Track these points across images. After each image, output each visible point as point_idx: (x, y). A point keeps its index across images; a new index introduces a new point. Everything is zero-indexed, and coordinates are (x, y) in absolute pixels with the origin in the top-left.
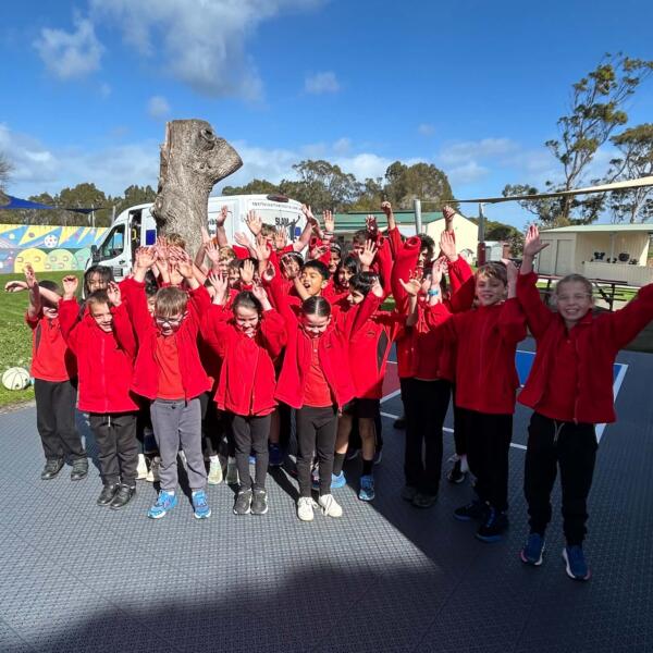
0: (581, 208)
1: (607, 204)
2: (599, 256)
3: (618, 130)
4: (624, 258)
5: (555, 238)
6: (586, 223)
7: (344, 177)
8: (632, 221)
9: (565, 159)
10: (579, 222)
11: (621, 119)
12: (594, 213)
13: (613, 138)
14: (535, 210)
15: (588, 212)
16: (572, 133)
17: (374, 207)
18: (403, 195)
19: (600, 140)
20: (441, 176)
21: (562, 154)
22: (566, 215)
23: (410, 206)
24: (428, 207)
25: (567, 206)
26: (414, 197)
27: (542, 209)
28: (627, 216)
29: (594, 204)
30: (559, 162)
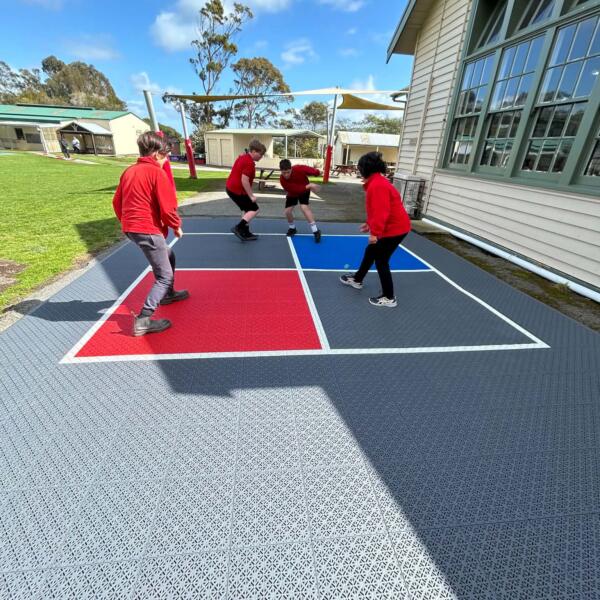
0: (218, 116)
5: (218, 138)
6: (222, 127)
9: (202, 77)
10: (218, 127)
11: (234, 49)
12: (226, 121)
13: (232, 66)
15: (223, 120)
16: (203, 54)
17: (42, 100)
18: (70, 92)
19: (223, 63)
20: (102, 78)
21: (199, 71)
22: (210, 121)
23: (81, 103)
24: (99, 106)
25: (209, 114)
26: (83, 95)
27: (193, 116)
28: (246, 124)
29: (225, 114)
30: (199, 78)
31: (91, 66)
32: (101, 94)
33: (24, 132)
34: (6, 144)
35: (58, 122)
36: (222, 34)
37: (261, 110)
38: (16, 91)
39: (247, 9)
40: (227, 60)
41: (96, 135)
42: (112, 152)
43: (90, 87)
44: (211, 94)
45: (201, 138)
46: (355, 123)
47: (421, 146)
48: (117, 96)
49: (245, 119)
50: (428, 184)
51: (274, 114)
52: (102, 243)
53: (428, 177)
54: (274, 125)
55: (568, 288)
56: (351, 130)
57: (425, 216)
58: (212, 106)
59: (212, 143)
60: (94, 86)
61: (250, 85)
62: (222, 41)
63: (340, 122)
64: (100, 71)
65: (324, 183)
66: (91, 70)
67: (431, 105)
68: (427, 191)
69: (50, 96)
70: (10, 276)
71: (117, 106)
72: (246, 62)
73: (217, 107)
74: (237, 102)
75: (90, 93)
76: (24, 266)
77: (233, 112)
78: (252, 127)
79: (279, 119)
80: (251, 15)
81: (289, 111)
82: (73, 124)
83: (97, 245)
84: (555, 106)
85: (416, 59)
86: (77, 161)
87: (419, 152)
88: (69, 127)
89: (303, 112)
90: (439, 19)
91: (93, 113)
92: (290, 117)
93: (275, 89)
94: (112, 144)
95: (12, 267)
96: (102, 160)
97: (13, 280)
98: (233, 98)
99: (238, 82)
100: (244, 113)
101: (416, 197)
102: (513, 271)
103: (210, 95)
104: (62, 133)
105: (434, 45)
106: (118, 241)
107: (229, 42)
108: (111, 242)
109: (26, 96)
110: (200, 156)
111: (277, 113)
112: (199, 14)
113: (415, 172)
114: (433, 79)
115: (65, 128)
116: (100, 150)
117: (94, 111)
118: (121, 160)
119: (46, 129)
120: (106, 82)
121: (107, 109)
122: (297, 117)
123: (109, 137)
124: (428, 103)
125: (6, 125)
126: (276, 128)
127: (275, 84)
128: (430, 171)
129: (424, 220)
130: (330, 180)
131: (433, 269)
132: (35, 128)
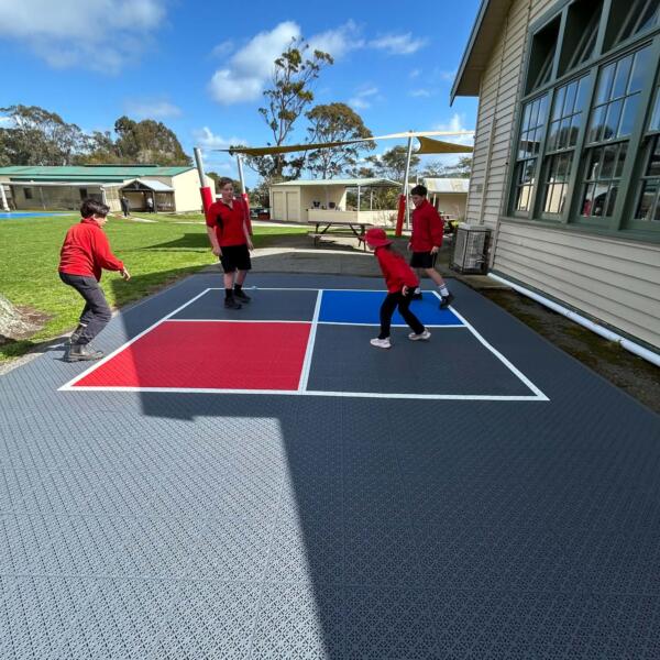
0: (290, 167)
1: (306, 164)
2: (316, 205)
3: (308, 107)
4: (332, 205)
5: (285, 190)
6: (294, 178)
7: (67, 128)
8: (324, 178)
9: (274, 126)
10: (288, 179)
11: (309, 97)
12: (298, 172)
13: (307, 114)
14: (256, 167)
15: (295, 171)
16: (276, 104)
17: (109, 160)
18: (138, 150)
19: (297, 112)
20: (171, 134)
21: (271, 121)
22: (280, 172)
23: (147, 160)
24: (164, 163)
25: (279, 164)
26: (150, 152)
27: (260, 168)
28: (320, 174)
29: (298, 164)
30: (270, 128)
31: (161, 124)
32: (168, 150)
33: (89, 192)
34: (70, 205)
35: (121, 181)
36: (297, 82)
37: (338, 158)
38: (87, 152)
39: (328, 56)
40: (301, 108)
41: (157, 192)
42: (173, 209)
43: (157, 144)
44: (283, 144)
45: (265, 192)
46: (448, 168)
47: (487, 192)
48: (184, 151)
49: (319, 168)
50: (494, 234)
51: (352, 162)
52: (131, 297)
53: (493, 226)
54: (353, 174)
55: (620, 346)
56: (443, 176)
57: (491, 271)
58: (282, 157)
59: (277, 197)
60: (162, 143)
61: (326, 132)
62: (297, 89)
63: (429, 167)
64: (168, 128)
65: (395, 237)
66: (160, 128)
67: (495, 149)
68: (493, 242)
69: (118, 155)
70: (39, 324)
71: (182, 161)
72: (324, 107)
73: (288, 157)
74: (310, 151)
75: (158, 150)
76: (54, 316)
77: (306, 162)
78: (327, 176)
79: (358, 167)
80: (331, 61)
81: (369, 159)
82: (135, 182)
83: (125, 298)
84: (604, 146)
85: (481, 101)
86: (136, 219)
87: (485, 200)
88: (131, 186)
89: (386, 158)
90: (499, 61)
91: (158, 170)
92: (370, 165)
93: (355, 136)
94: (173, 201)
95: (43, 316)
96: (159, 218)
97: (41, 327)
98: (306, 148)
99: (312, 130)
100: (319, 162)
101: (482, 249)
102: (566, 328)
103: (281, 145)
104: (124, 191)
105: (496, 87)
106: (147, 295)
107: (304, 90)
108: (139, 296)
109: (95, 157)
110: (265, 211)
111: (357, 161)
112: (274, 65)
113: (483, 222)
114: (496, 121)
115: (126, 187)
116: (161, 207)
117: (159, 168)
118: (179, 217)
119: (108, 189)
120: (174, 137)
121: (173, 166)
122: (378, 164)
123: (171, 193)
124: (493, 145)
125: (71, 187)
126: (355, 177)
127: (354, 130)
128: (495, 219)
129: (490, 275)
130: (404, 233)
131: (467, 324)
132: (98, 187)
